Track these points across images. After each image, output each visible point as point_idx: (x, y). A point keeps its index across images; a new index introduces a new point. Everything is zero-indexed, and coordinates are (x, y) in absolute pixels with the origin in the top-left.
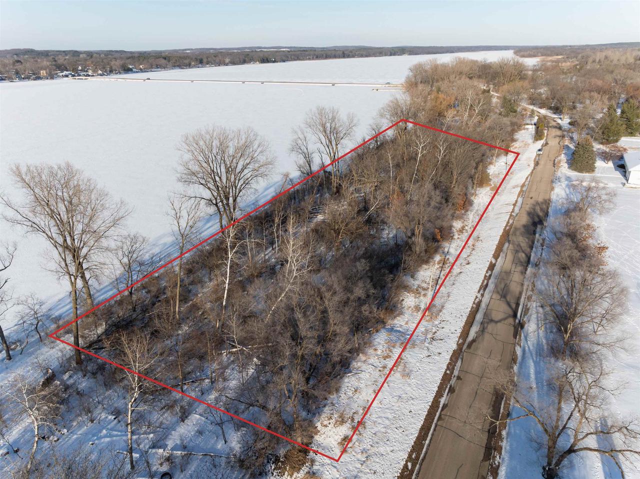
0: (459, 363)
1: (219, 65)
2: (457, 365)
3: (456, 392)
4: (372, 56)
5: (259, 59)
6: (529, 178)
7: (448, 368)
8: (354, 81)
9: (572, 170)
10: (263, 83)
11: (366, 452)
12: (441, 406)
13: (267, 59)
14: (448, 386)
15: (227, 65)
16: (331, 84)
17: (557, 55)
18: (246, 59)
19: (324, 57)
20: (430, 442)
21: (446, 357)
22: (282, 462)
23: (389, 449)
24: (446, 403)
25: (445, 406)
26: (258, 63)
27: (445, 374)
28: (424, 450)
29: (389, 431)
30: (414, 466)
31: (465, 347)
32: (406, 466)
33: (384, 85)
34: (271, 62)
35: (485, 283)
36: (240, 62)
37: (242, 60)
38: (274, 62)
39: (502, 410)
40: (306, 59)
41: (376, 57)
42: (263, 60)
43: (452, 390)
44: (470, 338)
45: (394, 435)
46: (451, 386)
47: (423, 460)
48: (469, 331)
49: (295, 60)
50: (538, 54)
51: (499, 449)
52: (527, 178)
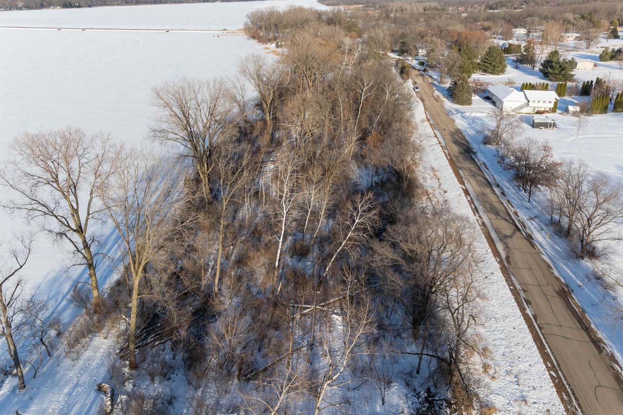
0: (513, 278)
1: (10, 10)
2: (513, 280)
3: (532, 302)
4: (186, 3)
5: (61, 4)
6: (427, 112)
7: (509, 285)
8: (186, 28)
9: (454, 103)
10: (84, 30)
11: (511, 373)
12: (532, 317)
13: (70, 4)
14: (523, 300)
15: (21, 9)
16: (165, 31)
17: (356, 4)
18: (44, 3)
19: (135, 2)
20: (550, 349)
21: (499, 276)
22: (454, 404)
23: (527, 365)
24: (533, 314)
25: (535, 317)
26: (59, 7)
27: (511, 290)
28: (552, 357)
29: (513, 350)
30: (556, 372)
31: (506, 264)
32: (551, 376)
33: (222, 32)
34: (75, 7)
35: (473, 207)
36: (37, 6)
37: (39, 5)
38: (79, 7)
39: (577, 310)
40: (115, 5)
41: (189, 3)
42: (66, 4)
43: (528, 303)
44: (503, 255)
45: (519, 351)
46: (524, 299)
47: (559, 366)
48: (496, 249)
49: (102, 5)
50: (340, 2)
51: (600, 341)
52: (425, 112)
